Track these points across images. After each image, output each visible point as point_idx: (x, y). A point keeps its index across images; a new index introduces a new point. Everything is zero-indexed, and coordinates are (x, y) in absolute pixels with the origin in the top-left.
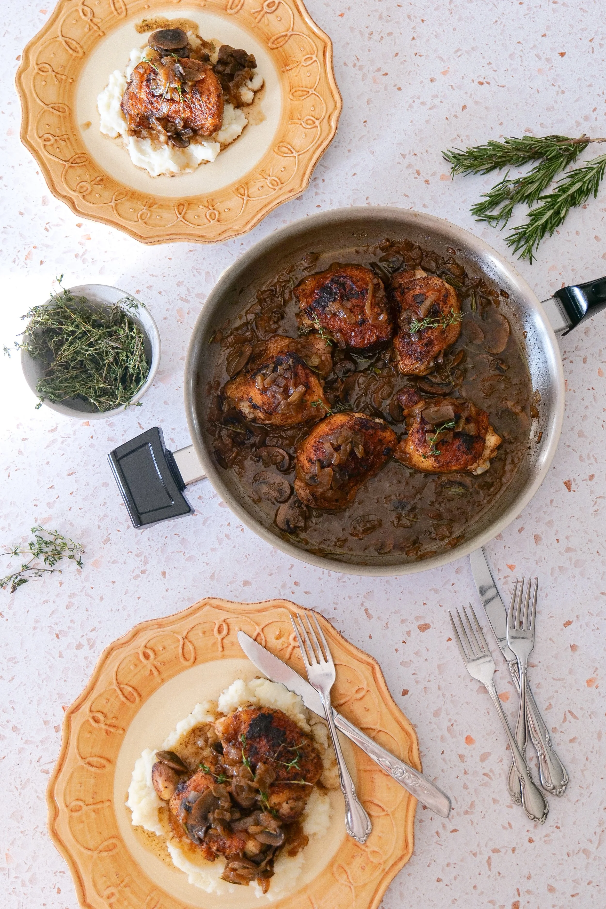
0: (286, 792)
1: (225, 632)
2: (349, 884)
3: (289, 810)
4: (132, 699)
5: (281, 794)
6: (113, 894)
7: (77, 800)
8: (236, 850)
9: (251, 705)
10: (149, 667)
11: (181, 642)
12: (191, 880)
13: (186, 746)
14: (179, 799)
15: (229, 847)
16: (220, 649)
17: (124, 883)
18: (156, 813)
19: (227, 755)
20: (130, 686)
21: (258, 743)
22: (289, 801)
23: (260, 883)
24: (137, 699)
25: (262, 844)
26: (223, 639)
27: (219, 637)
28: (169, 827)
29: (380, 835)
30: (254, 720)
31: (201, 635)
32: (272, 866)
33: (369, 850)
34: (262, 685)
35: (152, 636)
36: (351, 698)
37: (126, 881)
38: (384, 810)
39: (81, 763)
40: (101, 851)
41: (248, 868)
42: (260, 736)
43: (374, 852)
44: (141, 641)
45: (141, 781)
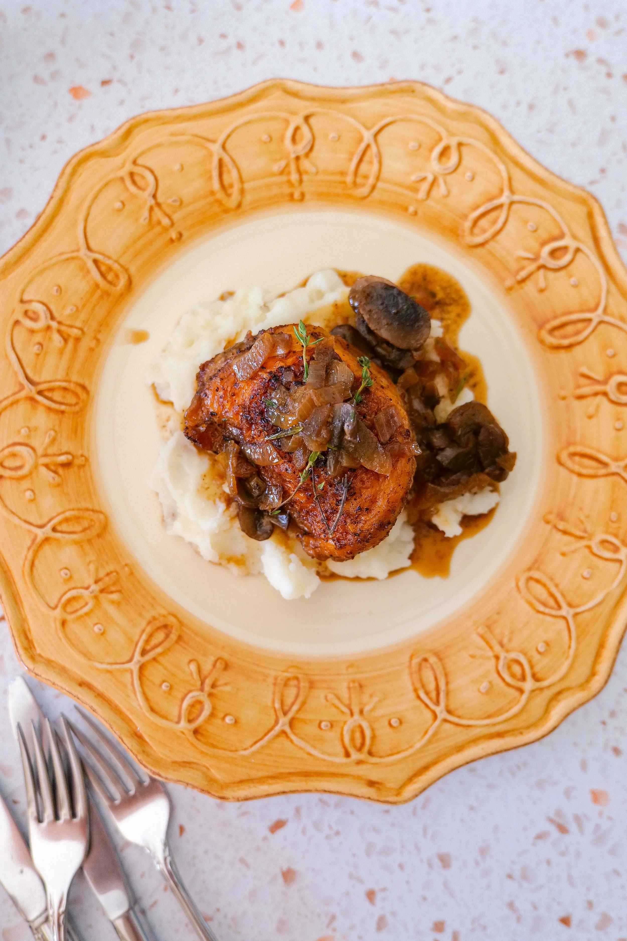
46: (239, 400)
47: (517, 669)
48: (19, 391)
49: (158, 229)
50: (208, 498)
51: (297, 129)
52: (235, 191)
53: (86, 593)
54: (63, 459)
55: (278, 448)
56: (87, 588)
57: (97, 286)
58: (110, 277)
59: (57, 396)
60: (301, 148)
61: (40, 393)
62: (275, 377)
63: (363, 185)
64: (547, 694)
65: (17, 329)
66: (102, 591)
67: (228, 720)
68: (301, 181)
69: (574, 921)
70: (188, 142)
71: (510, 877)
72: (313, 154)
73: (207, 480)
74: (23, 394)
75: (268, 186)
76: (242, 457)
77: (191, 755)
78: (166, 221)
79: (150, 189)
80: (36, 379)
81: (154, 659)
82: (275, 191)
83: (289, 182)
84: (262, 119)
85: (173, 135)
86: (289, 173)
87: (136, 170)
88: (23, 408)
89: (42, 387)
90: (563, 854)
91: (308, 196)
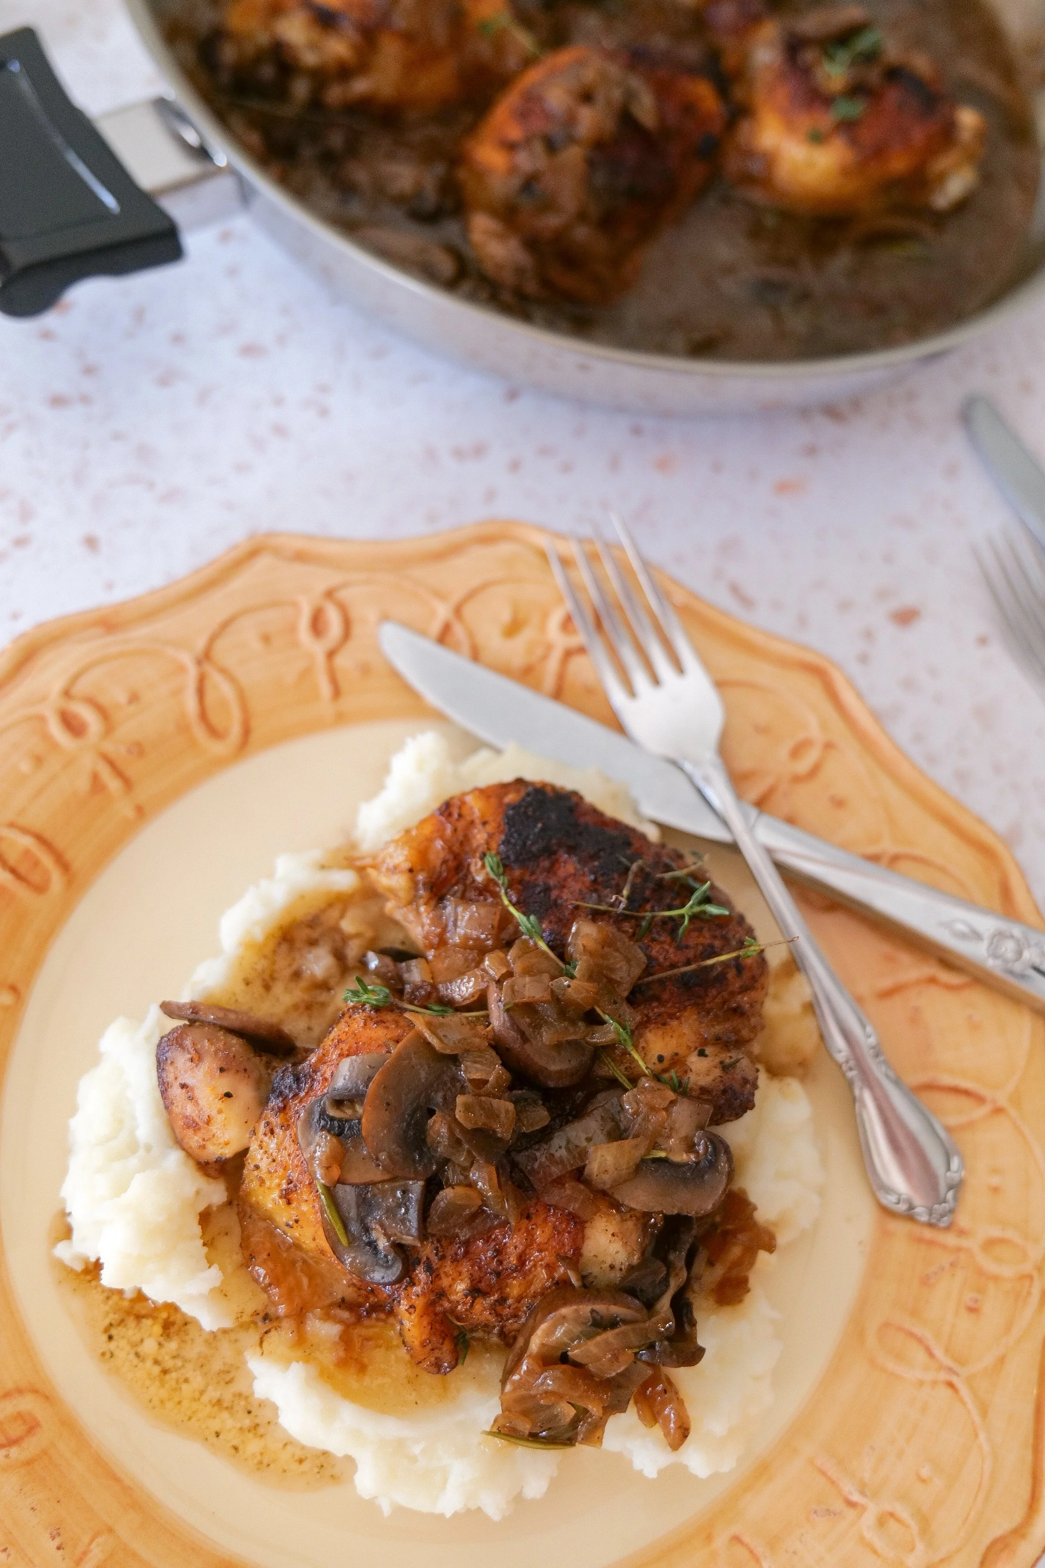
0: (690, 1014)
1: (335, 630)
2: (943, 1376)
4: (36, 877)
5: (675, 1023)
8: (550, 1268)
10: (88, 762)
11: (193, 671)
13: (267, 987)
14: (289, 1121)
15: (522, 1259)
16: (325, 689)
18: (194, 1231)
20: (25, 831)
21: (551, 870)
22: (708, 1050)
24: (57, 880)
26: (330, 655)
27: (318, 649)
29: (995, 1181)
30: (515, 807)
31: (256, 645)
33: (972, 1244)
35: (86, 662)
36: (779, 779)
38: (983, 1101)
42: (549, 852)
43: (990, 1244)
44: (50, 675)
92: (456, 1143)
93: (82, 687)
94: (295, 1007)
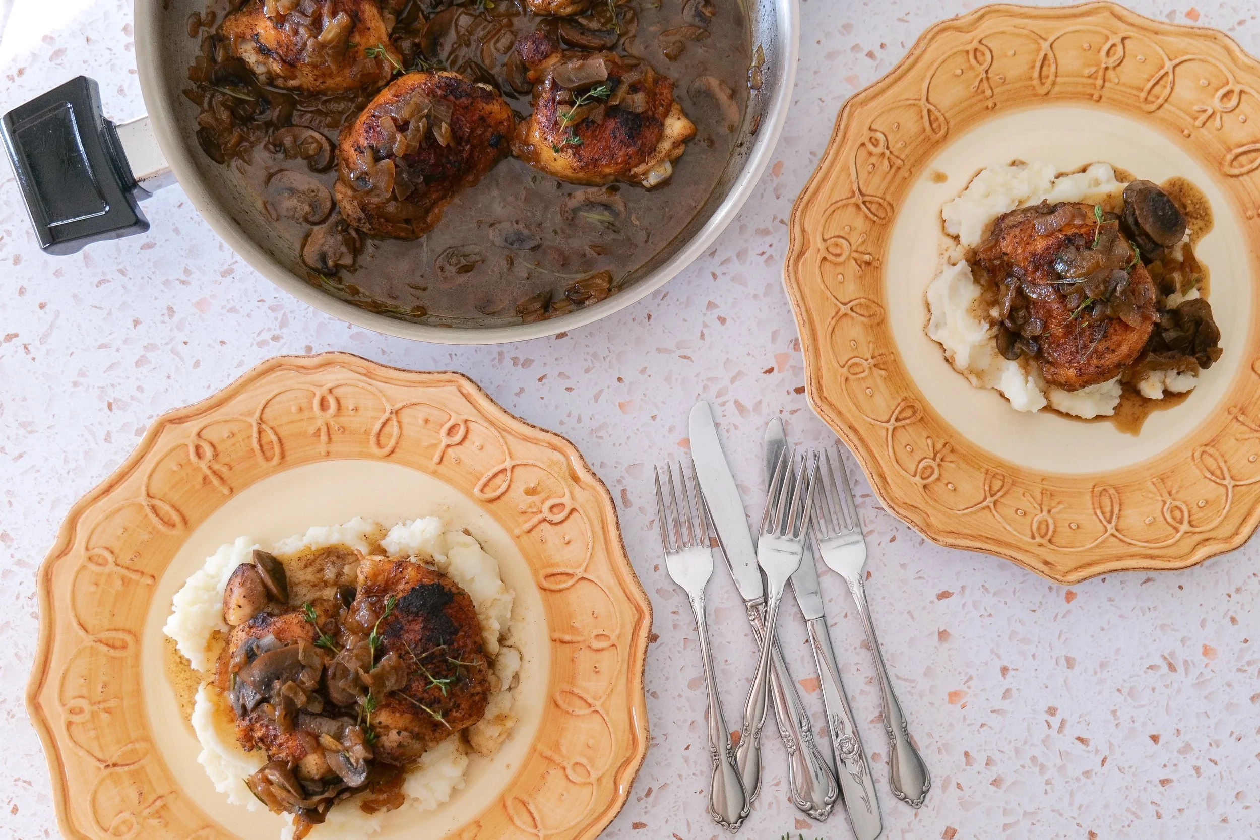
0: (408, 716)
1: (458, 438)
3: (395, 745)
4: (268, 454)
6: (81, 711)
7: (107, 548)
8: (288, 755)
9: (432, 563)
10: (320, 423)
11: (387, 415)
12: (201, 759)
13: (306, 567)
14: (248, 634)
16: (436, 458)
17: (107, 705)
18: (207, 635)
19: (354, 612)
20: (276, 434)
21: (410, 622)
22: (403, 733)
23: (297, 822)
24: (276, 459)
25: (330, 770)
26: (448, 446)
27: (445, 441)
28: (214, 666)
30: (423, 586)
31: (421, 422)
32: (327, 809)
34: (465, 545)
35: (348, 382)
36: (584, 641)
37: (111, 704)
38: (536, 827)
39: (142, 500)
40: (100, 641)
41: (289, 791)
42: (417, 614)
44: (329, 378)
45: (213, 577)
46: (1030, 249)
47: (1178, 514)
48: (851, 197)
49: (981, 97)
50: (974, 317)
51: (1114, 45)
52: (1048, 82)
53: (865, 363)
54: (867, 257)
55: (1057, 290)
56: (867, 360)
57: (924, 130)
58: (935, 126)
59: (874, 208)
60: (1112, 62)
61: (864, 202)
62: (1070, 240)
63: (1152, 102)
64: (1197, 538)
65: (862, 148)
66: (875, 366)
67: (950, 486)
68: (1103, 87)
69: (1161, 741)
70: (1026, 36)
71: (1119, 690)
72: (1119, 68)
73: (976, 304)
74: (853, 200)
75: (1076, 84)
76: (1019, 291)
77: (919, 502)
78: (988, 93)
79: (986, 66)
80: (864, 191)
81: (904, 426)
82: (1080, 89)
83: (1094, 85)
84: (1090, 31)
85: (1015, 27)
86: (1096, 78)
87: (981, 48)
88: (851, 210)
89: (867, 198)
90: (1167, 686)
91: (1103, 99)
92: (278, 695)
93: (338, 392)
94: (309, 582)
